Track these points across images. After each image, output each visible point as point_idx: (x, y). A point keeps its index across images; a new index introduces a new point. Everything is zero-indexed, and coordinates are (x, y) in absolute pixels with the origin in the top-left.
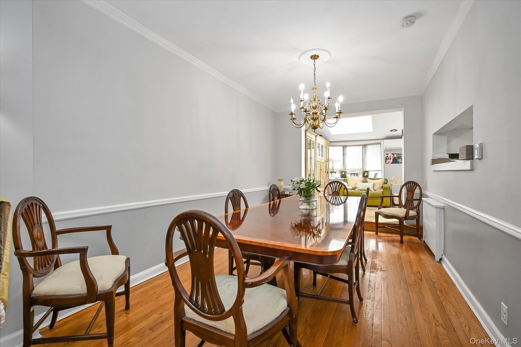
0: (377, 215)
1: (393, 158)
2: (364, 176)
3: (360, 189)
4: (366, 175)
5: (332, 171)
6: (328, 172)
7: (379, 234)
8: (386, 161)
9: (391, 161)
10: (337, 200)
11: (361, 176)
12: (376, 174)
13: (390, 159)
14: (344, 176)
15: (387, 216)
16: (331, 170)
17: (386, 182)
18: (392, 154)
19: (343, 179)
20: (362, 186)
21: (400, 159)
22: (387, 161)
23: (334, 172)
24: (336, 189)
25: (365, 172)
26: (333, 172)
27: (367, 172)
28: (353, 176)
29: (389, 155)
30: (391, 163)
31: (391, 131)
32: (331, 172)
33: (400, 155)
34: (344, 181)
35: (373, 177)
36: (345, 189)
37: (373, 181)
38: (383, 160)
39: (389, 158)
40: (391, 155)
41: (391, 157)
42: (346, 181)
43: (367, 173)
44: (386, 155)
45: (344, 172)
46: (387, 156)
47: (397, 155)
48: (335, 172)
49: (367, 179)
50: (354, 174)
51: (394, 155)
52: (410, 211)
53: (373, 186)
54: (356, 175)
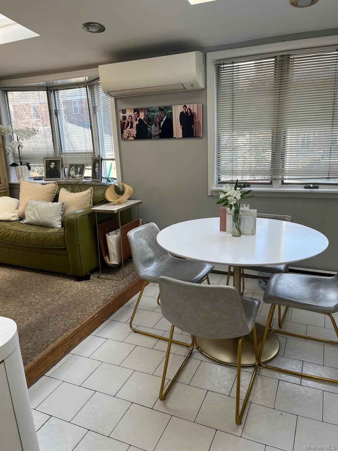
1: (138, 123)
3: (29, 220)
8: (122, 133)
9: (134, 131)
18: (135, 111)
20: (34, 212)
21: (153, 125)
22: (125, 131)
29: (127, 115)
30: (135, 139)
33: (152, 114)
39: (128, 123)
40: (132, 114)
41: (134, 120)
44: (121, 115)
45: (53, 163)
46: (124, 118)
47: (145, 112)
51: (138, 113)
53: (62, 213)
54: (79, 169)
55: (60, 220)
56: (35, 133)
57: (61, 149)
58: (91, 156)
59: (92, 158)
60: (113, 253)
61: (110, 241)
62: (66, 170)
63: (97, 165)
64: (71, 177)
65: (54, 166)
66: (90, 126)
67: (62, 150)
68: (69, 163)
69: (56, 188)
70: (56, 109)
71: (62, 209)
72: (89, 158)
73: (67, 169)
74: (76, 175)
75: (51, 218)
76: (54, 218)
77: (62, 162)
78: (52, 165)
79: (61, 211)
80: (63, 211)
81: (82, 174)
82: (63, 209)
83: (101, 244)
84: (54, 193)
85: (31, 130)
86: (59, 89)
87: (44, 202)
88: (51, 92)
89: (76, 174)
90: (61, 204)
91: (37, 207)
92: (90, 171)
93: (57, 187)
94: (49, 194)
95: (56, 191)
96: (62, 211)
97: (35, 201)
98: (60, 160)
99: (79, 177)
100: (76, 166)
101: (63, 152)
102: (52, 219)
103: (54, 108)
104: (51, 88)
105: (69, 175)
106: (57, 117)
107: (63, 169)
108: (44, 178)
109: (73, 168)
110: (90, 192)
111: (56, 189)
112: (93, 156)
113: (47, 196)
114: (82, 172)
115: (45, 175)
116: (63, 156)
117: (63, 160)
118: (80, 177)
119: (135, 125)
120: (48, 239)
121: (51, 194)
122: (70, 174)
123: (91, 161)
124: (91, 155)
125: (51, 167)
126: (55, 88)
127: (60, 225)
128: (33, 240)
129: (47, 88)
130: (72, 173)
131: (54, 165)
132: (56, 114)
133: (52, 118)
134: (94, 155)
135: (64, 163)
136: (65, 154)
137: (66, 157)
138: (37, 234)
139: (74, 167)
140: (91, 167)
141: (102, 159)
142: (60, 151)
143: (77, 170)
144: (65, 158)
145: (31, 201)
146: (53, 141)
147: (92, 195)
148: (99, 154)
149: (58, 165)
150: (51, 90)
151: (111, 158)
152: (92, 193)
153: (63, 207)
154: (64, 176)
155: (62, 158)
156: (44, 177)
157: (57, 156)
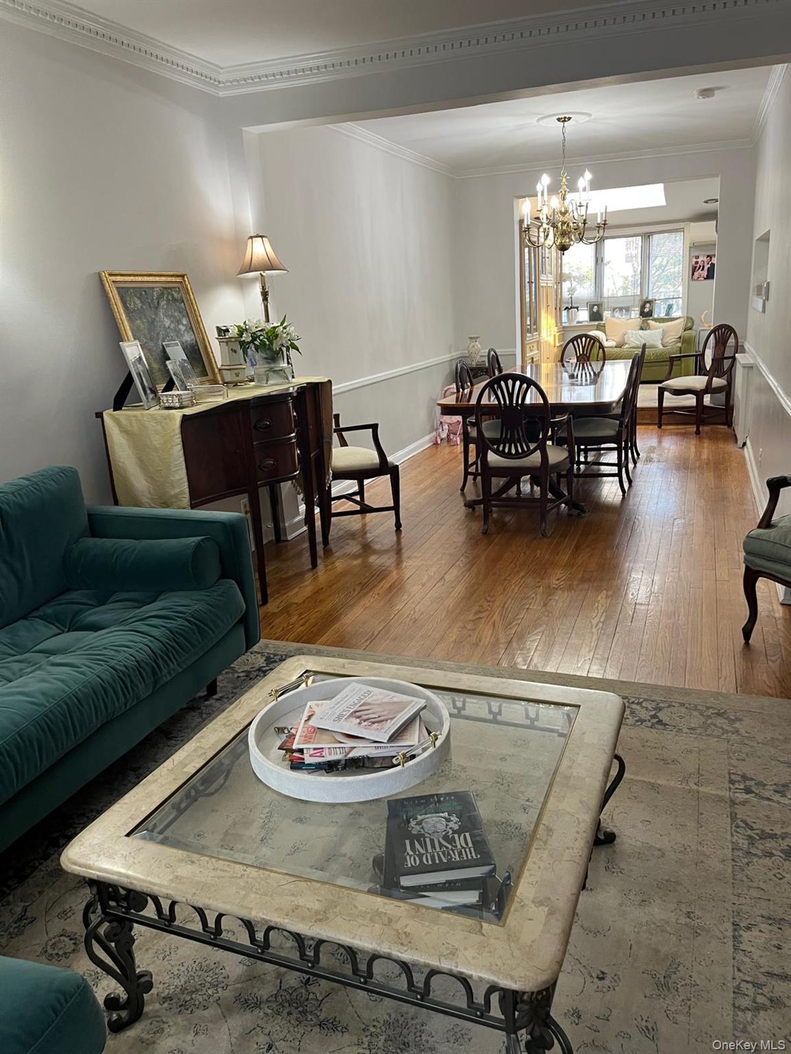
0: (661, 392)
1: (709, 266)
2: (643, 314)
3: (634, 345)
4: (646, 310)
5: (569, 306)
6: (560, 309)
7: (663, 427)
8: (693, 274)
9: (705, 273)
10: (586, 373)
11: (635, 313)
12: (670, 307)
13: (703, 269)
14: (596, 316)
15: (678, 392)
16: (568, 303)
17: (689, 324)
18: (708, 256)
19: (596, 323)
20: (636, 338)
22: (696, 274)
23: (574, 308)
24: (583, 351)
25: (646, 302)
26: (571, 308)
27: (650, 302)
28: (617, 314)
29: (699, 260)
30: (705, 279)
31: (706, 202)
32: (567, 308)
34: (598, 328)
35: (663, 315)
36: (600, 348)
37: (662, 324)
38: (688, 271)
39: (700, 267)
40: (705, 259)
41: (705, 264)
42: (601, 328)
43: (650, 304)
44: (694, 260)
45: (596, 307)
46: (697, 263)
48: (577, 308)
49: (649, 321)
50: (621, 309)
51: (711, 258)
52: (714, 378)
57: (602, 294)
119: (706, 268)
144: (606, 301)
146: (595, 289)
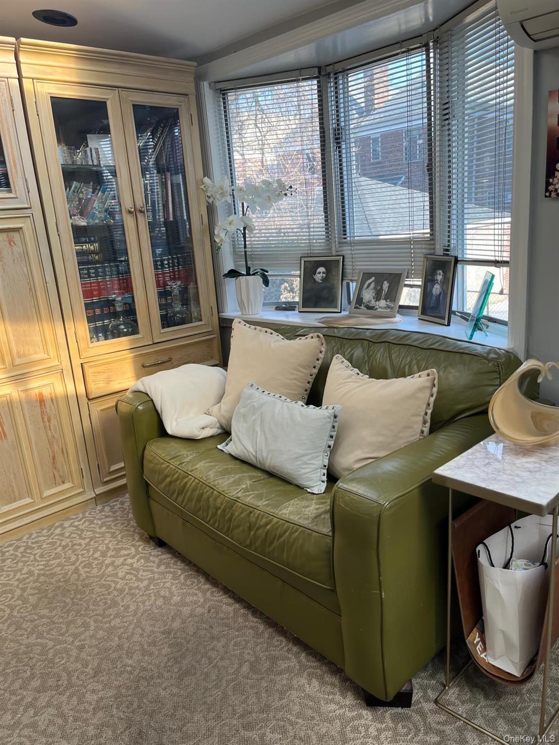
8: (551, 172)
44: (555, 109)
45: (322, 269)
53: (332, 443)
54: (386, 285)
55: (325, 466)
56: (283, 193)
57: (345, 231)
58: (421, 251)
59: (426, 257)
60: (503, 632)
61: (497, 586)
62: (353, 286)
63: (439, 278)
64: (363, 307)
65: (324, 275)
66: (426, 164)
67: (345, 235)
68: (360, 270)
69: (321, 352)
70: (338, 125)
71: (331, 431)
72: (418, 255)
73: (355, 284)
74: (377, 302)
75: (297, 458)
76: (305, 459)
77: (343, 265)
78: (320, 273)
79: (327, 437)
80: (334, 438)
81: (394, 301)
82: (334, 434)
83: (458, 588)
84: (314, 367)
85: (275, 185)
86: (348, 67)
87: (283, 398)
88: (329, 77)
89: (378, 298)
90: (329, 418)
91: (262, 413)
92: (418, 292)
93: (323, 350)
94: (301, 369)
95: (320, 362)
96: (332, 437)
97: (261, 390)
98: (338, 261)
99: (385, 308)
100: (380, 277)
101: (349, 239)
102: (299, 463)
103: (332, 124)
104: (329, 69)
105: (360, 301)
106: (340, 147)
107: (345, 283)
108: (297, 306)
109: (372, 282)
110: (429, 384)
111: (321, 356)
112: (428, 251)
113: (294, 377)
114: (393, 295)
115: (300, 299)
116: (346, 251)
117: (345, 260)
118: (388, 307)
120: (282, 540)
121: (306, 369)
122: (362, 298)
123: (420, 265)
124: (424, 246)
125: (317, 279)
126: (339, 67)
127: (323, 482)
128: (238, 527)
129: (320, 68)
130: (368, 295)
131: (323, 273)
132: (337, 139)
133: (327, 150)
134: (432, 247)
135: (348, 268)
136: (353, 244)
137: (355, 254)
138: (251, 513)
139: (373, 278)
140: (419, 282)
141: (457, 261)
142: (341, 238)
143: (382, 287)
144: (351, 256)
145: (248, 391)
146: (326, 212)
147: (432, 395)
148: (447, 244)
149: (334, 273)
150: (329, 74)
151: (493, 258)
152: (435, 390)
153: (333, 427)
154: (347, 302)
155: (345, 256)
156: (297, 303)
157: (333, 249)
